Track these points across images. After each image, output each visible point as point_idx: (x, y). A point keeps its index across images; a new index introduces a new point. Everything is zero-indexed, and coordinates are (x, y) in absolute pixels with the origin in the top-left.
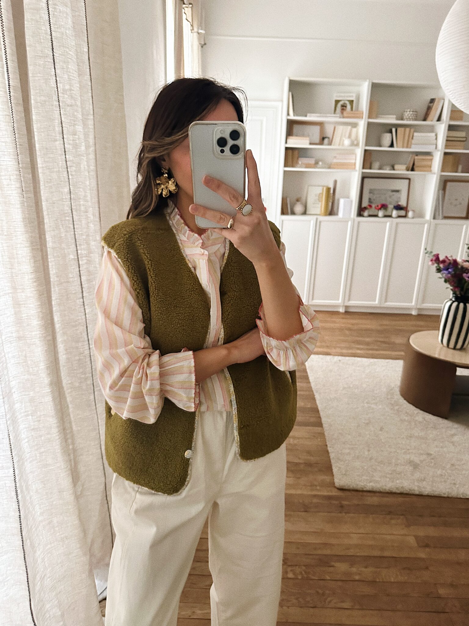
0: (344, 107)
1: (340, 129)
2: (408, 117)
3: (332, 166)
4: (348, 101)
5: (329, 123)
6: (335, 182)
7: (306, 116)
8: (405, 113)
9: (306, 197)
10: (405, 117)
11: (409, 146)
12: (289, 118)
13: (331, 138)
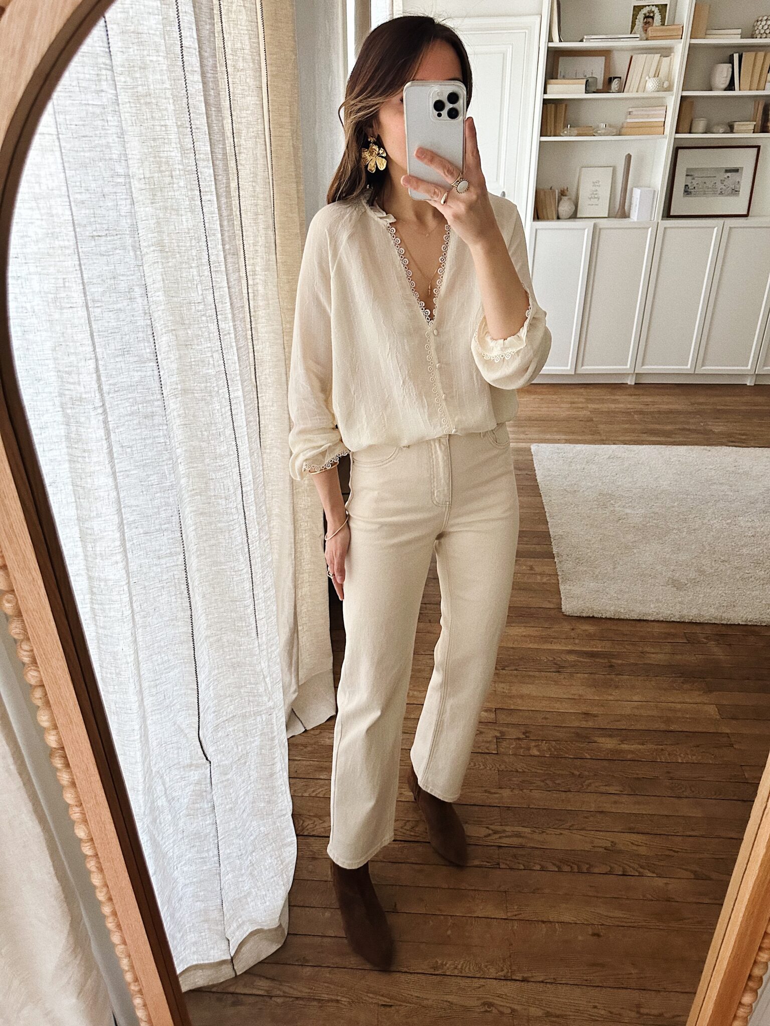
0: (649, 17)
1: (640, 60)
2: (762, 32)
3: (624, 130)
4: (657, 6)
5: (622, 49)
6: (629, 157)
7: (582, 41)
8: (759, 23)
9: (578, 190)
10: (757, 32)
11: (762, 86)
12: (551, 45)
13: (624, 78)
